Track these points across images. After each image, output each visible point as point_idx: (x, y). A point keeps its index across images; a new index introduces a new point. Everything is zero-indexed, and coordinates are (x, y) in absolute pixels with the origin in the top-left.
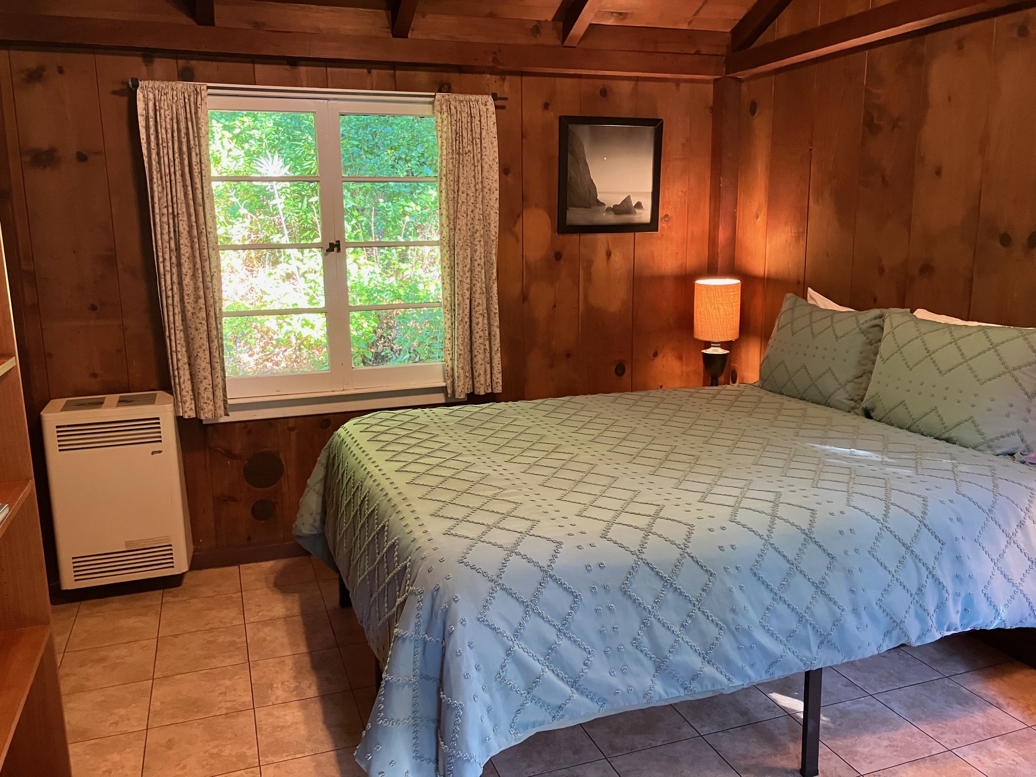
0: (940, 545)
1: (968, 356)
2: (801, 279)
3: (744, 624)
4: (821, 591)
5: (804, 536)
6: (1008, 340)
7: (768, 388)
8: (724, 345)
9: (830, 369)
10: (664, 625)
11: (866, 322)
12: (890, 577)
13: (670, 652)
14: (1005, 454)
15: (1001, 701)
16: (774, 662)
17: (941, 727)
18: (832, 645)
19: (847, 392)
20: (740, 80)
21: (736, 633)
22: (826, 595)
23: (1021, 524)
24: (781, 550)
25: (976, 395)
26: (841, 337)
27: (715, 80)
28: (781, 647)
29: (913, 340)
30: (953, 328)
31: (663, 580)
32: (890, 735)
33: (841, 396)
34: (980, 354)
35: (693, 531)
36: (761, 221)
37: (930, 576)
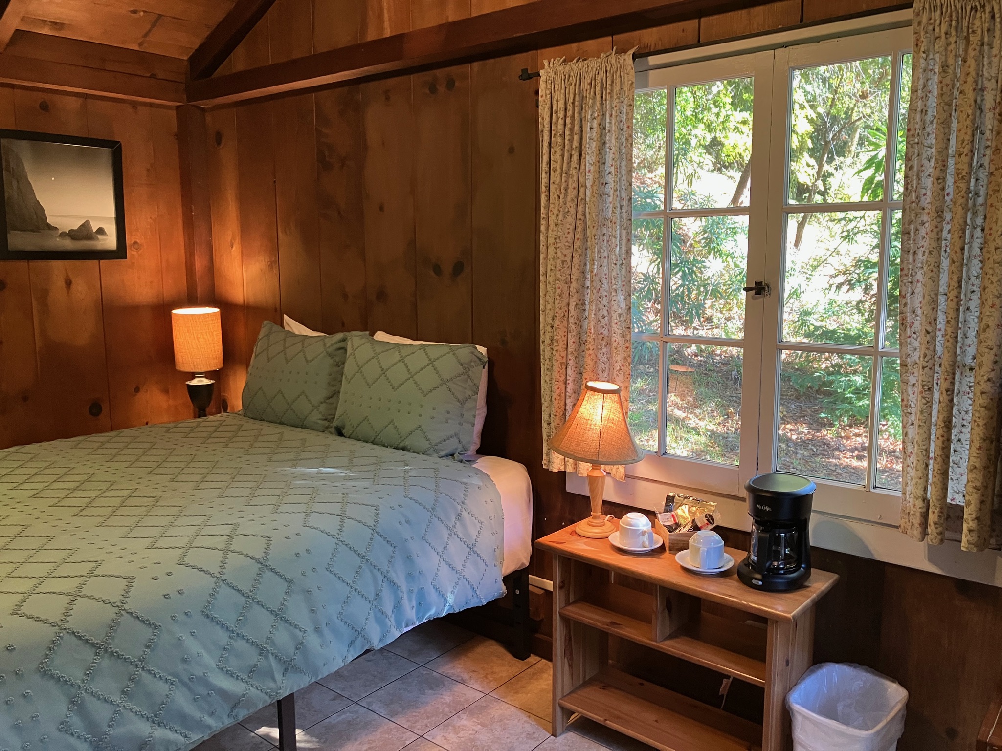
0: (392, 549)
1: (413, 370)
2: (278, 306)
3: (198, 672)
4: (281, 618)
5: (260, 566)
6: (441, 356)
7: (251, 416)
8: (208, 375)
9: (303, 392)
10: (99, 699)
11: (332, 345)
12: (348, 589)
13: (109, 726)
14: (447, 456)
15: (465, 676)
16: (235, 702)
17: (415, 716)
18: (297, 670)
19: (320, 413)
20: (203, 110)
21: (190, 683)
22: (286, 621)
23: (459, 517)
24: (235, 584)
25: (422, 406)
26: (311, 361)
27: (178, 107)
28: (243, 685)
29: (370, 359)
30: (401, 347)
31: (95, 646)
32: (371, 737)
33: (315, 417)
34: (422, 369)
35: (133, 584)
36: (236, 250)
37: (386, 580)
